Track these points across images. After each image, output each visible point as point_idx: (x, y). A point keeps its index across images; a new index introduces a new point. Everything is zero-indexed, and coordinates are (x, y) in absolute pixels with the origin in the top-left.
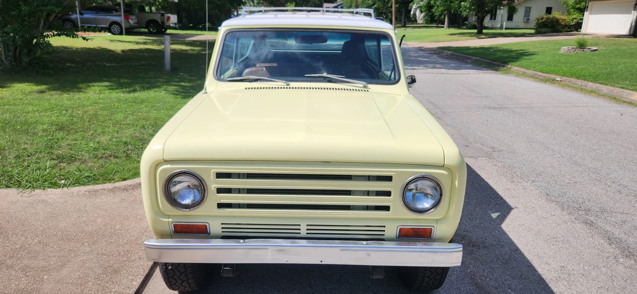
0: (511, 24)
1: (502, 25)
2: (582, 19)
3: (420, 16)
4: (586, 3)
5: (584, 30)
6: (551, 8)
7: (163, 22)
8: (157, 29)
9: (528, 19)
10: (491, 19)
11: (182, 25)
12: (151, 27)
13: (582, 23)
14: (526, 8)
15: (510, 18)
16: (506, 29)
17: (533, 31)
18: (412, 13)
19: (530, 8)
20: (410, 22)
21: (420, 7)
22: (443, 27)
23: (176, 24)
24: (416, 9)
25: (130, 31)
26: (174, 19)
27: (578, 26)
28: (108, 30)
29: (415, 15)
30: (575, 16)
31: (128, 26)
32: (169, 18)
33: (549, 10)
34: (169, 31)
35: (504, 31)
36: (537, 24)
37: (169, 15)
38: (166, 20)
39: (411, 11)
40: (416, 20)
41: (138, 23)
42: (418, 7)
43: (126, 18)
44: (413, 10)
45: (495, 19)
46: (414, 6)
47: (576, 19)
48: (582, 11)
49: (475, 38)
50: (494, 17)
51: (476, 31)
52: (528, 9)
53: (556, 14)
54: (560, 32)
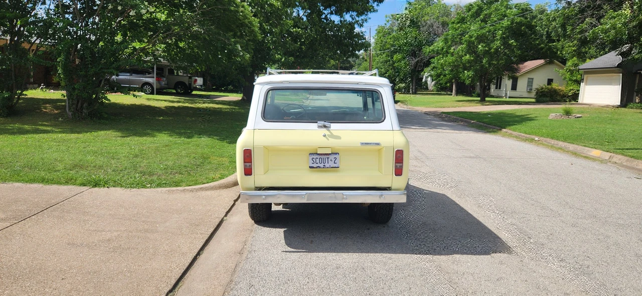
0: (514, 93)
1: (506, 94)
2: (579, 90)
3: (431, 84)
4: (581, 76)
5: (580, 100)
6: (552, 79)
7: (190, 84)
8: (185, 90)
9: (531, 89)
10: (496, 88)
11: (205, 87)
12: (179, 88)
13: (579, 93)
14: (529, 78)
15: (514, 87)
16: (510, 97)
17: (533, 100)
18: (424, 80)
19: (533, 79)
20: (421, 89)
21: (431, 76)
22: (451, 95)
23: (201, 86)
24: (427, 77)
25: (160, 92)
26: (200, 81)
27: (575, 97)
28: (141, 89)
29: (426, 82)
30: (572, 88)
31: (158, 87)
32: (196, 80)
33: (550, 81)
34: (194, 92)
35: (508, 99)
36: (537, 93)
37: (197, 78)
38: (193, 83)
39: (423, 79)
40: (427, 89)
41: (167, 84)
42: (429, 75)
43: (158, 79)
44: (424, 78)
45: (500, 88)
46: (426, 74)
47: (573, 90)
48: (578, 82)
49: (479, 104)
50: (498, 86)
51: (479, 99)
52: (531, 80)
53: (555, 85)
54: (559, 101)
